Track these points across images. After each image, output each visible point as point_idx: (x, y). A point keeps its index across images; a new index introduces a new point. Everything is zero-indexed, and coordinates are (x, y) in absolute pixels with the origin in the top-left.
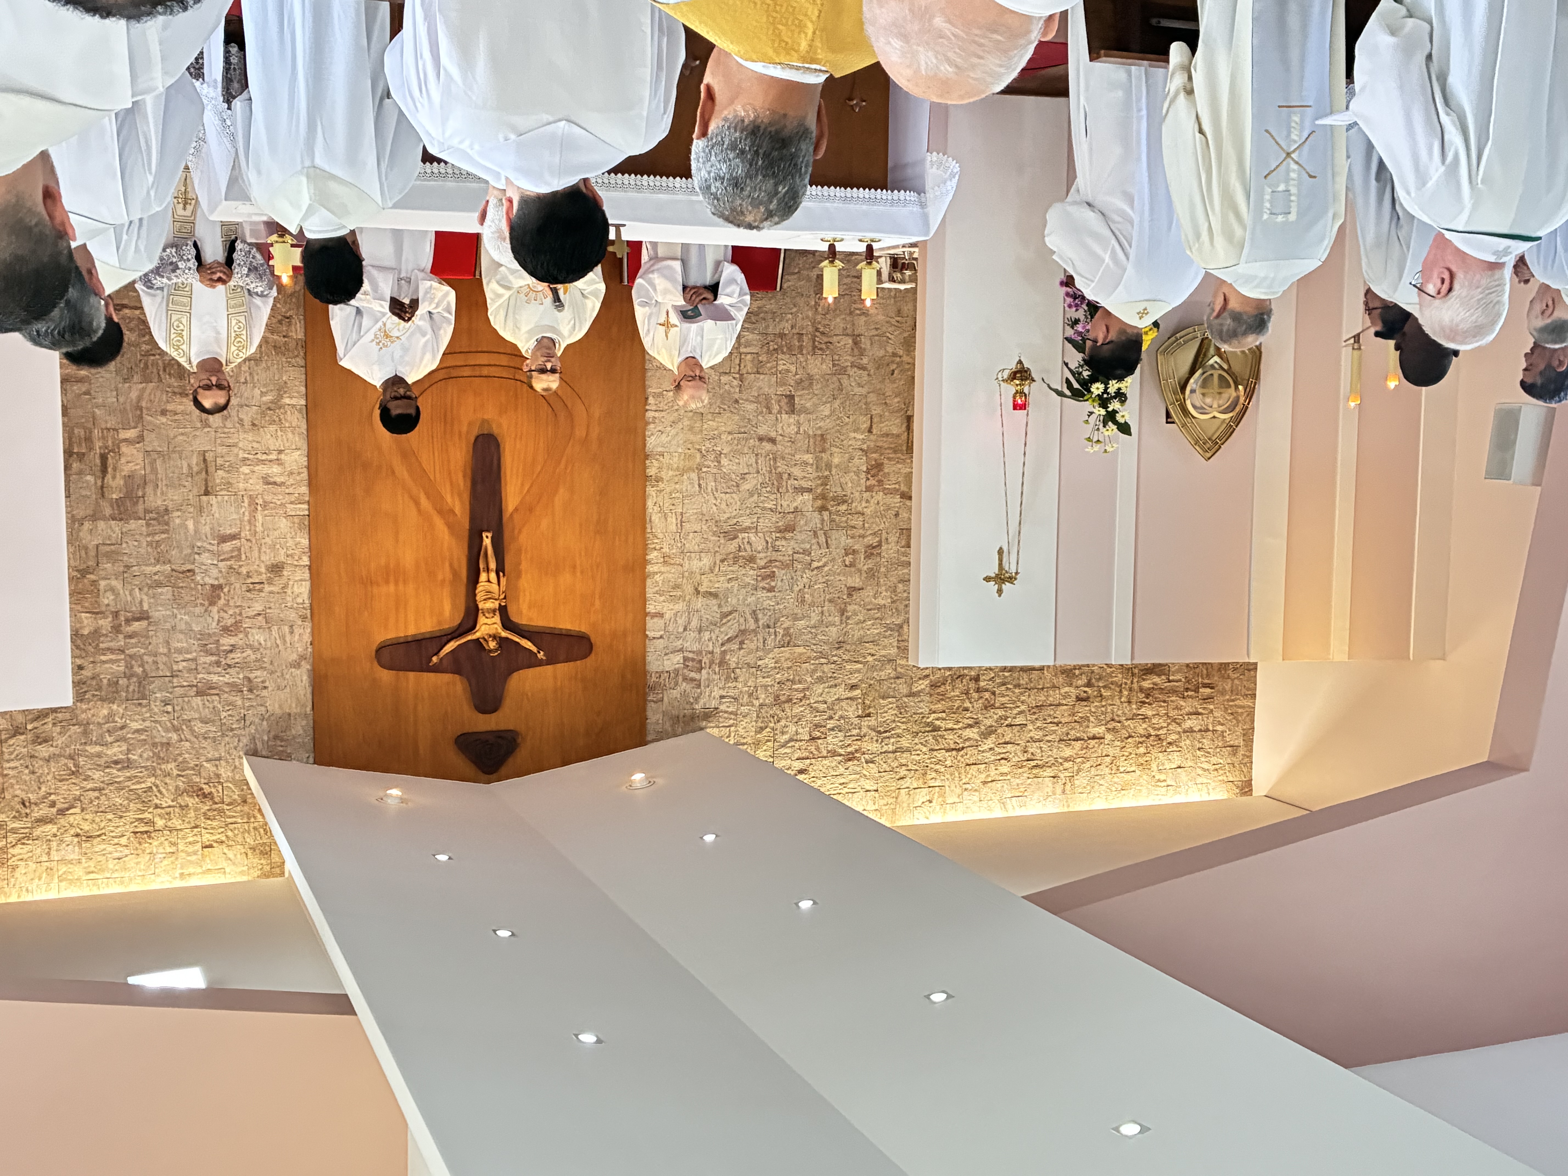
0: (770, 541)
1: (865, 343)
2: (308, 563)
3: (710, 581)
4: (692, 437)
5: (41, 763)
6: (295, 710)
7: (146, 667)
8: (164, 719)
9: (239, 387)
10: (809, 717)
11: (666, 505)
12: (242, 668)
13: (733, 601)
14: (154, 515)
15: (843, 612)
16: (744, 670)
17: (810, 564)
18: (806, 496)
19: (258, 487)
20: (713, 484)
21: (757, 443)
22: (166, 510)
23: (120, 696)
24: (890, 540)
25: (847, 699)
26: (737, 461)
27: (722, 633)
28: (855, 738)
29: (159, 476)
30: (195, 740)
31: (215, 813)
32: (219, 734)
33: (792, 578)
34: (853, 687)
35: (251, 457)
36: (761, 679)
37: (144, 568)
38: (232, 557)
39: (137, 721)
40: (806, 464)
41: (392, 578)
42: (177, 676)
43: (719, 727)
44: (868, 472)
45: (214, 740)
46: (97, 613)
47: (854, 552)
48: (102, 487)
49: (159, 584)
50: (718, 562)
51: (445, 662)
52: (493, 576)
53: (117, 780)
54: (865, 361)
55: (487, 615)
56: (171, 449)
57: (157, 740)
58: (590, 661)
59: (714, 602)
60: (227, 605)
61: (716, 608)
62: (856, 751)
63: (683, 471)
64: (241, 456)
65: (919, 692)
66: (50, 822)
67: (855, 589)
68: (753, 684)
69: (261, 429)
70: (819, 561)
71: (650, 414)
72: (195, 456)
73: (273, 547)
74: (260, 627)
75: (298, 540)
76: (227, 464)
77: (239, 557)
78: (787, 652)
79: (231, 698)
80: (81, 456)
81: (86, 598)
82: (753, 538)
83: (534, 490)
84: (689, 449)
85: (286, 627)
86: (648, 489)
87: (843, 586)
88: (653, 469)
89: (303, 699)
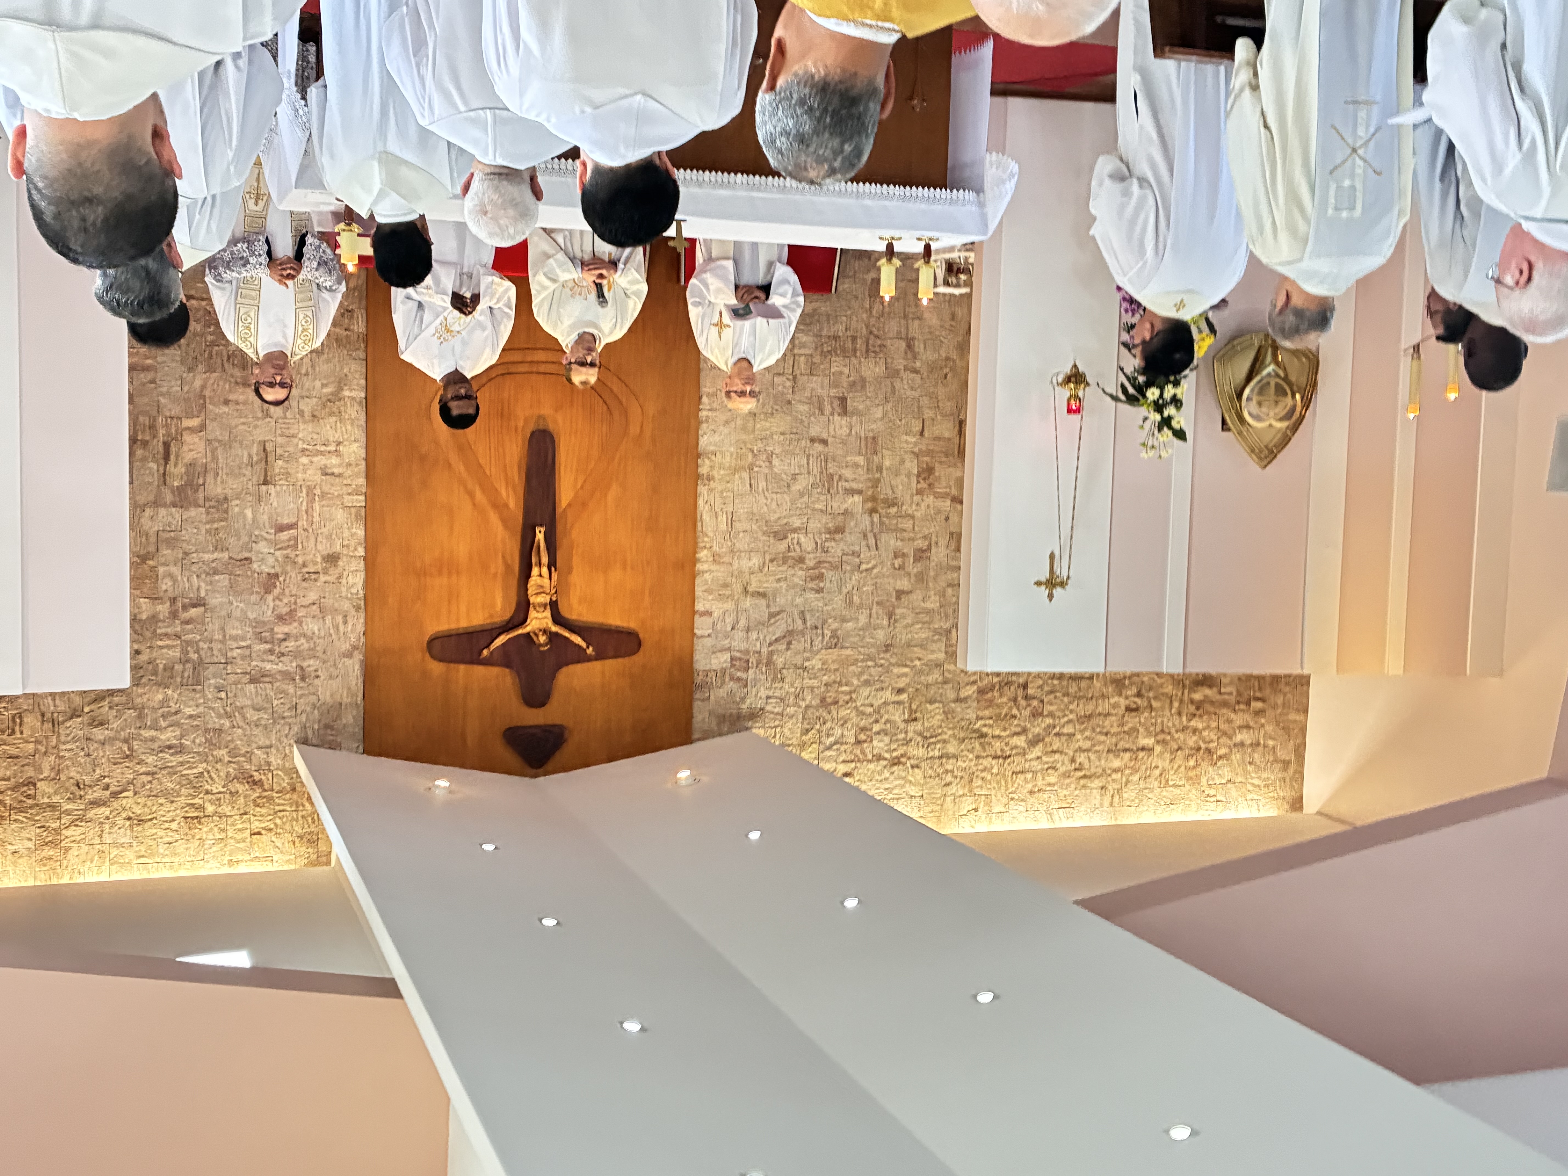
0: (819, 542)
1: (919, 347)
2: (363, 554)
3: (760, 581)
4: (744, 437)
5: (96, 745)
6: (346, 700)
7: (202, 653)
8: (217, 705)
9: (300, 378)
10: (855, 720)
11: (717, 504)
12: (295, 657)
13: (781, 601)
14: (212, 503)
15: (890, 615)
16: (791, 671)
17: (859, 566)
18: (857, 498)
19: (316, 478)
20: (764, 484)
21: (809, 444)
22: (226, 498)
23: (175, 682)
24: (940, 544)
25: (893, 703)
26: (788, 461)
27: (769, 633)
28: (901, 743)
29: (220, 465)
30: (247, 727)
31: (265, 800)
32: (271, 721)
33: (841, 580)
34: (900, 691)
35: (308, 447)
36: (807, 681)
37: (201, 555)
38: (289, 546)
39: (190, 707)
40: (856, 465)
41: (445, 571)
42: (231, 663)
43: (764, 728)
44: (918, 476)
45: (266, 727)
46: (156, 599)
47: (904, 555)
48: (164, 474)
49: (216, 572)
50: (767, 562)
52: (545, 570)
53: (170, 764)
54: (918, 364)
55: (538, 609)
56: (232, 438)
57: (209, 727)
58: (638, 658)
59: (763, 602)
60: (283, 594)
61: (764, 608)
62: (902, 756)
63: (736, 470)
64: (300, 446)
65: (967, 697)
66: (104, 805)
67: (903, 592)
68: (799, 686)
69: (321, 421)
70: (868, 563)
71: (703, 414)
72: (255, 445)
73: (329, 537)
74: (314, 617)
75: (354, 530)
76: (287, 454)
77: (295, 546)
78: (835, 653)
79: (284, 686)
80: (145, 443)
81: (145, 584)
82: (802, 539)
83: (587, 486)
84: (741, 449)
85: (340, 617)
86: (699, 488)
87: (891, 589)
88: (705, 468)
89: (354, 689)
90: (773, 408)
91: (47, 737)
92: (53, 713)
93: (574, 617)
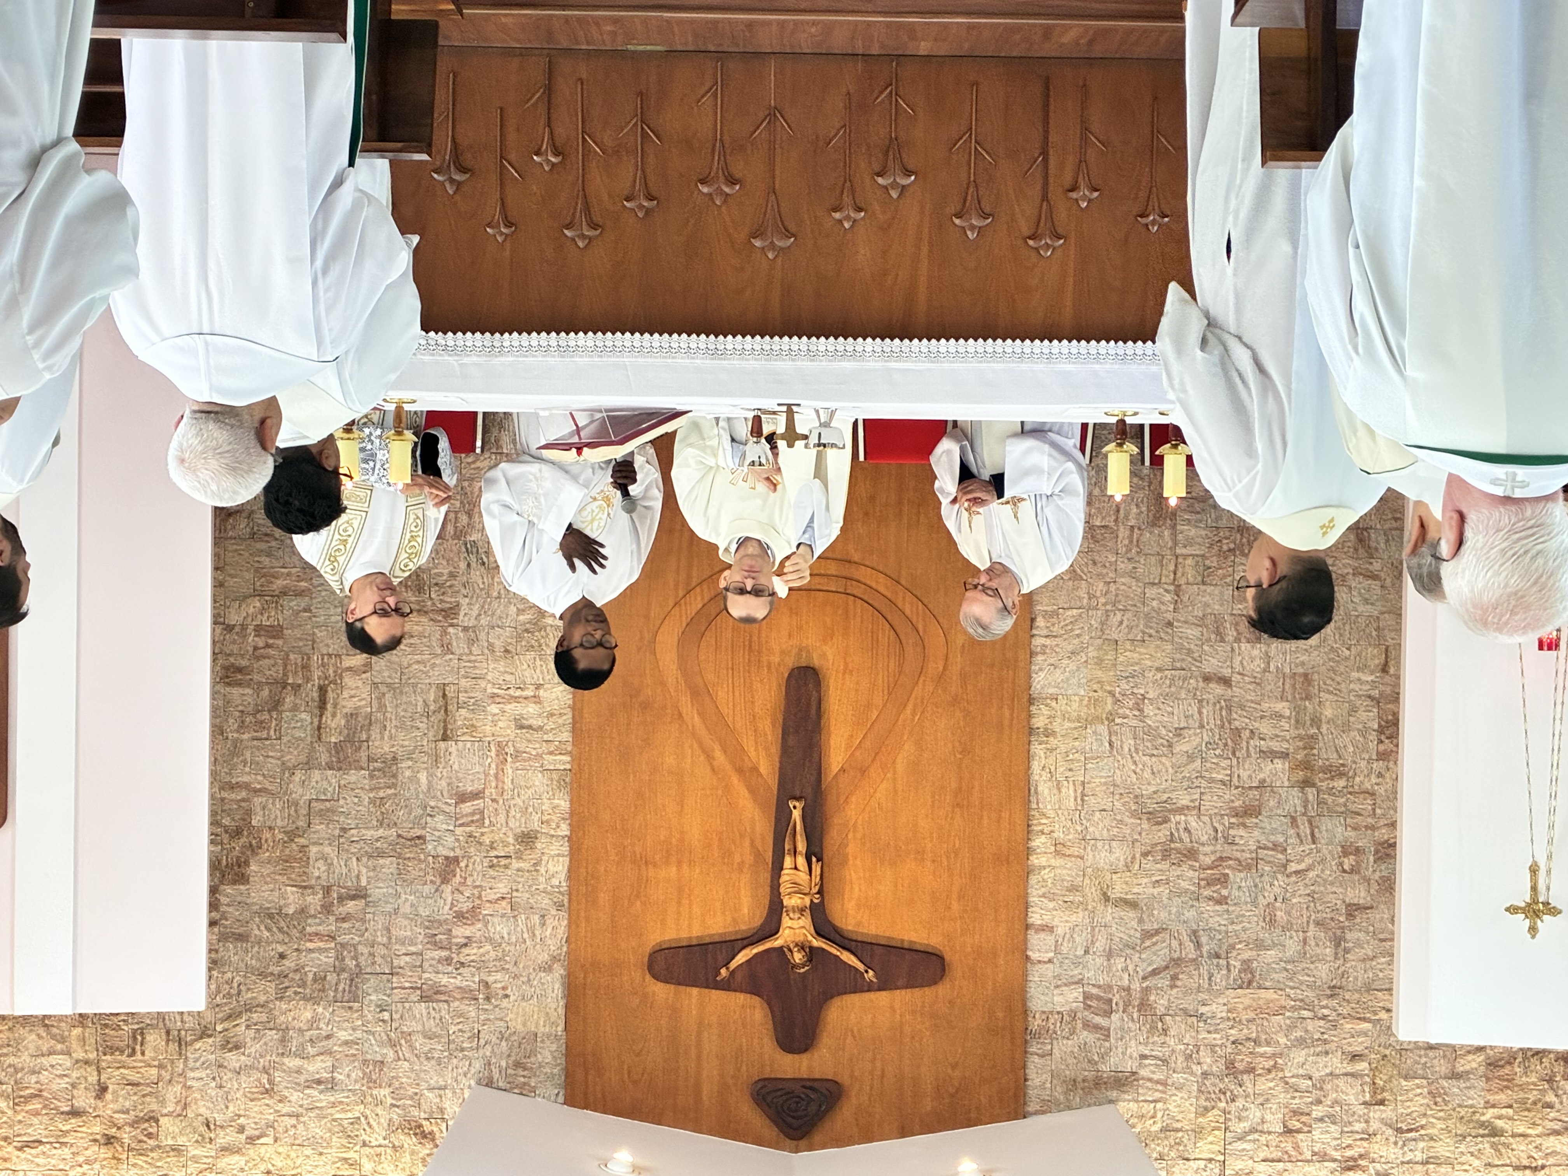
0: (1220, 828)
2: (568, 833)
3: (1127, 883)
4: (1100, 674)
5: (230, 1075)
6: (543, 1029)
7: (362, 960)
8: (378, 1029)
10: (1283, 1098)
11: (1060, 770)
12: (479, 968)
13: (1160, 914)
14: (378, 765)
15: (1338, 941)
16: (1178, 1018)
17: (1285, 866)
18: (1279, 764)
19: (509, 731)
20: (1132, 742)
21: (1201, 684)
22: (394, 759)
23: (327, 996)
25: (1346, 1074)
26: (1169, 709)
27: (1143, 960)
28: (1358, 1136)
29: (388, 715)
30: (416, 1059)
32: (446, 1054)
33: (1256, 886)
34: (1355, 1057)
35: (499, 692)
36: (1204, 1035)
37: (364, 831)
38: (472, 821)
39: (345, 1030)
40: (1279, 716)
41: (673, 859)
42: (397, 974)
43: (1137, 1101)
44: (1381, 731)
45: (439, 1061)
46: (305, 887)
47: (1358, 851)
48: (319, 728)
49: (381, 854)
50: (1138, 856)
51: (739, 977)
52: (801, 861)
53: (318, 1105)
54: (1376, 566)
55: (791, 915)
56: (403, 681)
57: (369, 1057)
58: (942, 990)
59: (1132, 914)
60: (464, 884)
61: (1134, 924)
62: (1361, 1156)
63: (1086, 722)
64: (489, 691)
65: (1468, 1072)
66: (237, 1152)
67: (1359, 908)
68: (1192, 1041)
69: (517, 657)
70: (1299, 862)
71: (1038, 642)
72: (433, 690)
73: (524, 811)
74: (503, 916)
75: (556, 801)
76: (472, 700)
77: (481, 822)
78: (1247, 996)
79: (463, 1007)
80: (296, 688)
81: (293, 867)
82: (1193, 824)
83: (868, 744)
84: (1095, 691)
85: (537, 917)
86: (1032, 747)
87: (1338, 902)
88: (1041, 718)
89: (554, 1015)
90: (1144, 633)
91: (172, 1062)
92: (179, 1031)
93: (850, 928)
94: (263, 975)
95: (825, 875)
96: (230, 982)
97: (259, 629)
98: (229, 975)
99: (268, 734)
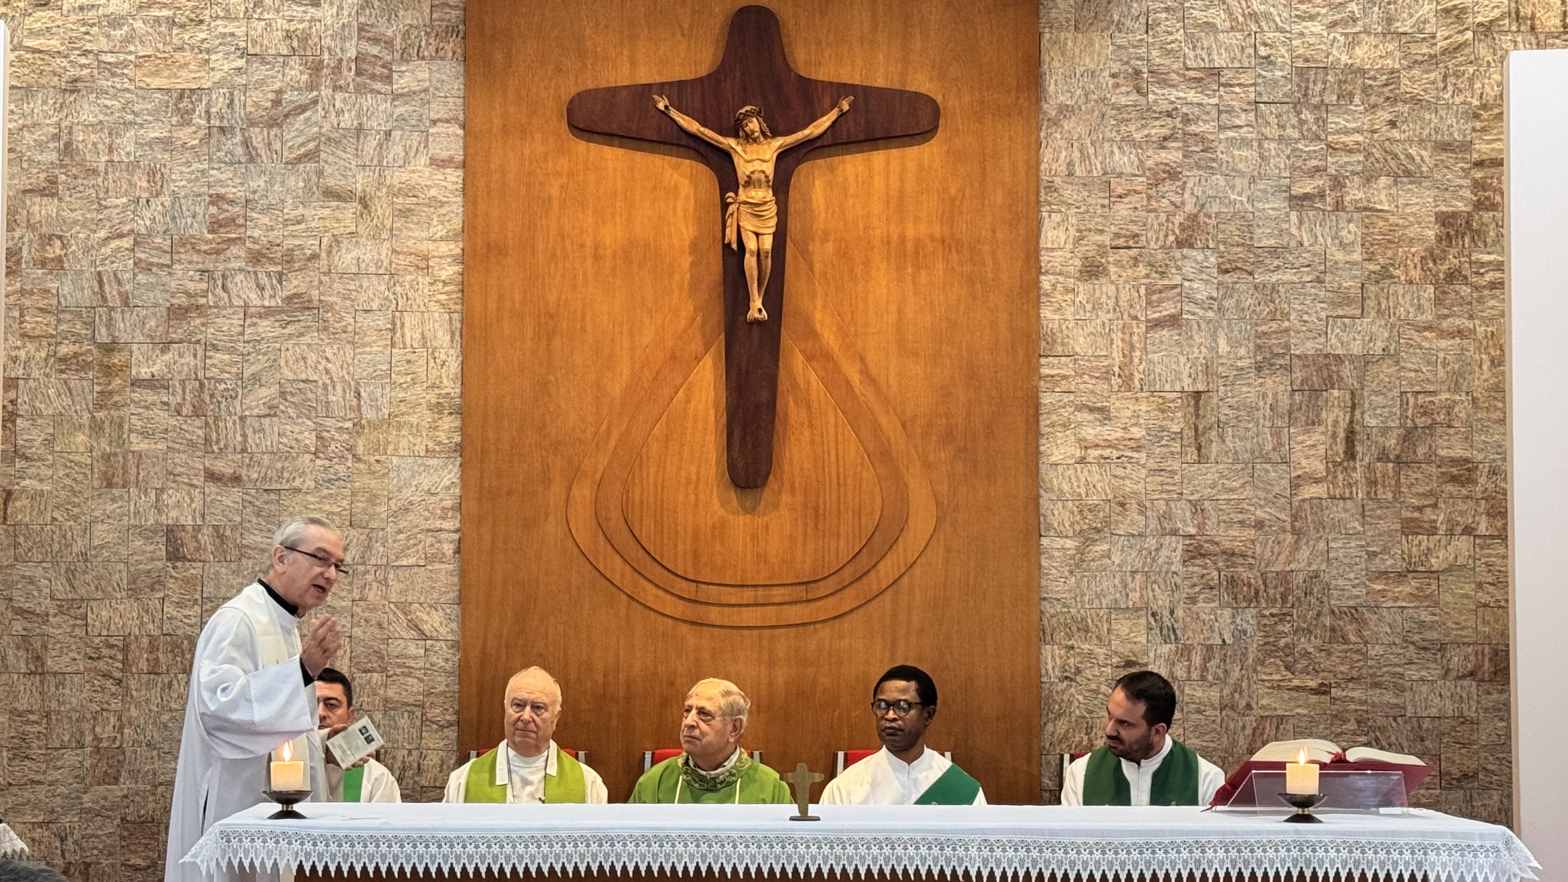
0: (219, 291)
1: (18, 660)
2: (1042, 278)
3: (338, 220)
4: (373, 483)
6: (1068, 36)
7: (1294, 121)
9: (1143, 566)
11: (422, 362)
12: (1150, 110)
13: (295, 182)
14: (1280, 361)
15: (68, 149)
16: (270, 52)
17: (136, 243)
18: (145, 372)
19: (1118, 404)
20: (331, 398)
21: (244, 472)
22: (1259, 369)
23: (1336, 75)
27: (316, 124)
29: (1268, 424)
33: (174, 218)
35: (1131, 454)
36: (240, 32)
37: (1295, 279)
38: (1161, 292)
39: (1312, 34)
40: (144, 434)
41: (910, 246)
42: (1249, 103)
46: (1366, 209)
47: (43, 264)
48: (1354, 407)
49: (1274, 251)
50: (324, 255)
51: (827, 101)
52: (751, 244)
54: (18, 627)
55: (762, 176)
56: (1250, 465)
58: (573, 86)
59: (331, 182)
60: (1170, 215)
61: (328, 170)
63: (391, 422)
64: (1143, 455)
67: (42, 192)
68: (254, 23)
69: (1109, 497)
70: (118, 249)
71: (452, 524)
72: (1214, 455)
73: (1096, 306)
74: (1120, 175)
75: (1056, 317)
76: (1164, 442)
77: (1149, 292)
78: (185, 80)
79: (1167, 62)
80: (1383, 457)
81: (1381, 233)
82: (253, 297)
83: (667, 392)
84: (378, 461)
85: (1078, 173)
86: (458, 390)
87: (68, 199)
88: (446, 427)
89: (1055, 53)
92: (1519, 31)
93: (687, 162)
94: (1416, 100)
95: (720, 227)
96: (1457, 91)
97: (1432, 531)
98: (1458, 100)
99: (1416, 399)
